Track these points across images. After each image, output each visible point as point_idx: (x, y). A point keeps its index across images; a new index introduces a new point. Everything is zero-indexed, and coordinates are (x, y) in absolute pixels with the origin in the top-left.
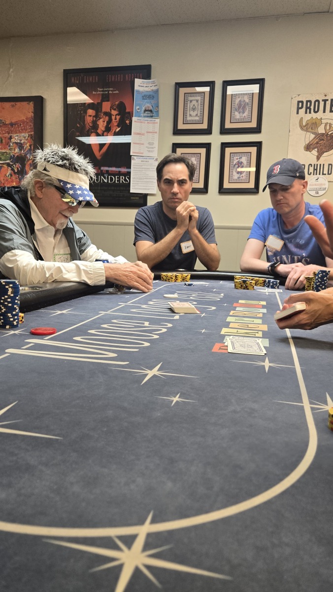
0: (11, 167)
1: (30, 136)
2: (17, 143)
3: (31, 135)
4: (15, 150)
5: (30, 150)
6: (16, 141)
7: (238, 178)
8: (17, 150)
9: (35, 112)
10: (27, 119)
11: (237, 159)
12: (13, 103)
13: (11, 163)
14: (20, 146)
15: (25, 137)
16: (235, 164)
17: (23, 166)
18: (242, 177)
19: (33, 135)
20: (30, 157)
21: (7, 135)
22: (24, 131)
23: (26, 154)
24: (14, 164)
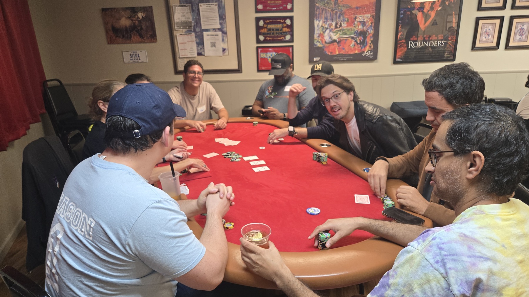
0: (354, 39)
2: (360, 22)
4: (358, 27)
5: (371, 26)
6: (360, 20)
7: (520, 39)
8: (360, 27)
10: (370, 3)
11: (521, 26)
13: (355, 37)
14: (364, 24)
15: (367, 17)
16: (519, 30)
17: (365, 38)
18: (523, 38)
19: (374, 16)
20: (371, 31)
21: (353, 16)
22: (367, 12)
23: (368, 30)
24: (358, 37)
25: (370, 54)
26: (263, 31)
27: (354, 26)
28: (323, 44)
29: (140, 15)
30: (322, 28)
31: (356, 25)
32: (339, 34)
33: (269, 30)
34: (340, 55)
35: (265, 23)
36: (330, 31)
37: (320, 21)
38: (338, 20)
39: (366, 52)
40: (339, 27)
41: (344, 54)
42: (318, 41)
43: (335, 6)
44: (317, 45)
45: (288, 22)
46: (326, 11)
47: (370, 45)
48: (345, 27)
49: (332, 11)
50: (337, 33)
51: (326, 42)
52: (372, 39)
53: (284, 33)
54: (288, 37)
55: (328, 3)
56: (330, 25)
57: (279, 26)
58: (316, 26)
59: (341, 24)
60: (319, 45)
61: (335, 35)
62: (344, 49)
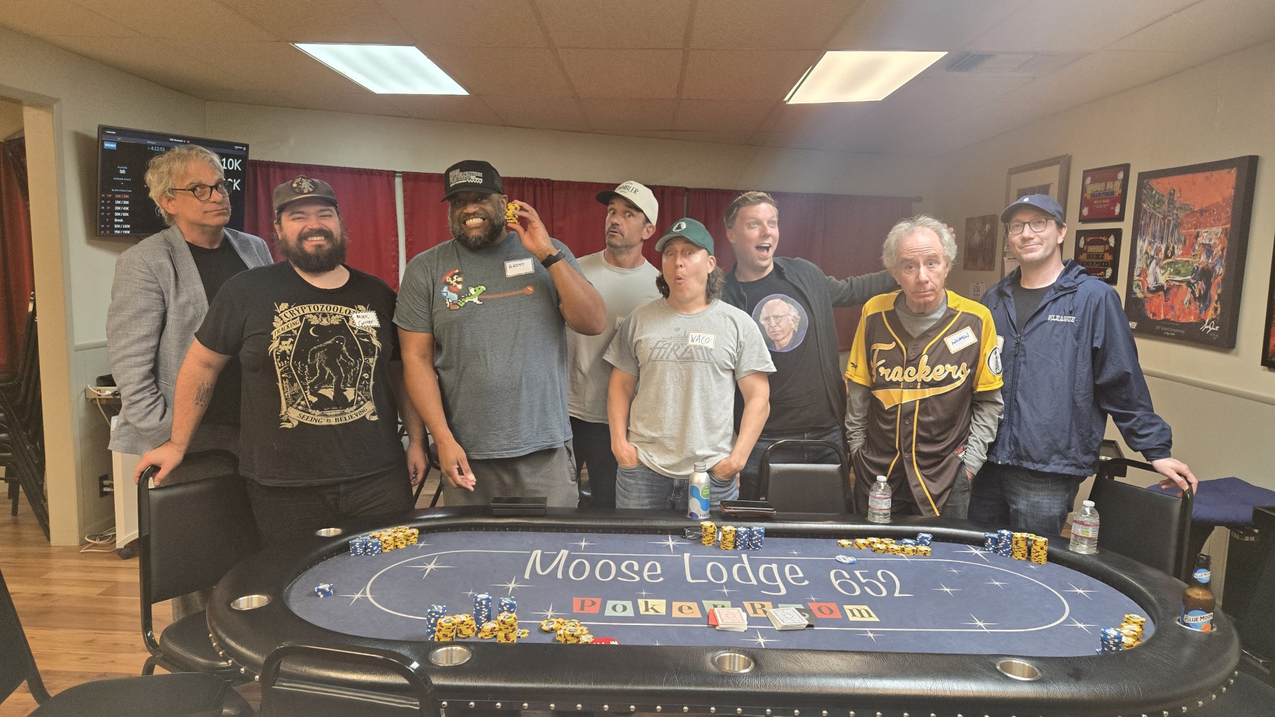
0: (1191, 288)
1: (1225, 232)
2: (1204, 245)
3: (1227, 229)
4: (1200, 258)
5: (1221, 257)
6: (1204, 241)
8: (1203, 258)
9: (1237, 189)
10: (1224, 200)
12: (1208, 174)
13: (1193, 281)
14: (1209, 249)
15: (1216, 235)
17: (1208, 285)
19: (1229, 230)
20: (1220, 270)
21: (1193, 230)
22: (1217, 222)
23: (1215, 266)
24: (1196, 283)
25: (1213, 329)
26: (1083, 257)
27: (1194, 256)
28: (1143, 293)
29: (988, 227)
30: (1146, 256)
31: (1197, 253)
32: (1168, 272)
33: (1089, 256)
34: (1166, 322)
35: (1086, 243)
36: (1157, 264)
37: (1144, 241)
38: (1169, 241)
39: (1207, 321)
40: (1170, 255)
41: (1172, 320)
42: (1138, 285)
43: (1169, 207)
44: (1136, 293)
45: (1112, 241)
46: (1155, 219)
47: (1215, 305)
48: (1178, 257)
49: (1164, 218)
50: (1165, 273)
51: (1148, 288)
52: (1219, 291)
53: (1105, 263)
54: (1109, 272)
55: (1159, 201)
56: (1158, 251)
57: (1099, 249)
58: (1138, 252)
59: (1173, 248)
60: (1140, 295)
61: (1163, 274)
62: (1173, 308)
